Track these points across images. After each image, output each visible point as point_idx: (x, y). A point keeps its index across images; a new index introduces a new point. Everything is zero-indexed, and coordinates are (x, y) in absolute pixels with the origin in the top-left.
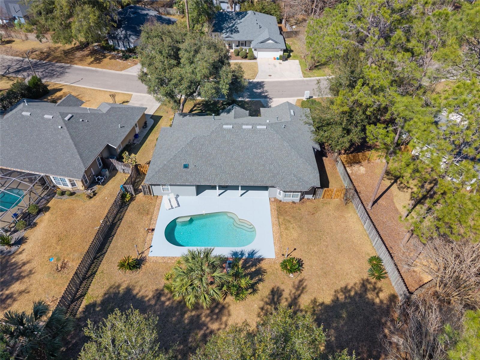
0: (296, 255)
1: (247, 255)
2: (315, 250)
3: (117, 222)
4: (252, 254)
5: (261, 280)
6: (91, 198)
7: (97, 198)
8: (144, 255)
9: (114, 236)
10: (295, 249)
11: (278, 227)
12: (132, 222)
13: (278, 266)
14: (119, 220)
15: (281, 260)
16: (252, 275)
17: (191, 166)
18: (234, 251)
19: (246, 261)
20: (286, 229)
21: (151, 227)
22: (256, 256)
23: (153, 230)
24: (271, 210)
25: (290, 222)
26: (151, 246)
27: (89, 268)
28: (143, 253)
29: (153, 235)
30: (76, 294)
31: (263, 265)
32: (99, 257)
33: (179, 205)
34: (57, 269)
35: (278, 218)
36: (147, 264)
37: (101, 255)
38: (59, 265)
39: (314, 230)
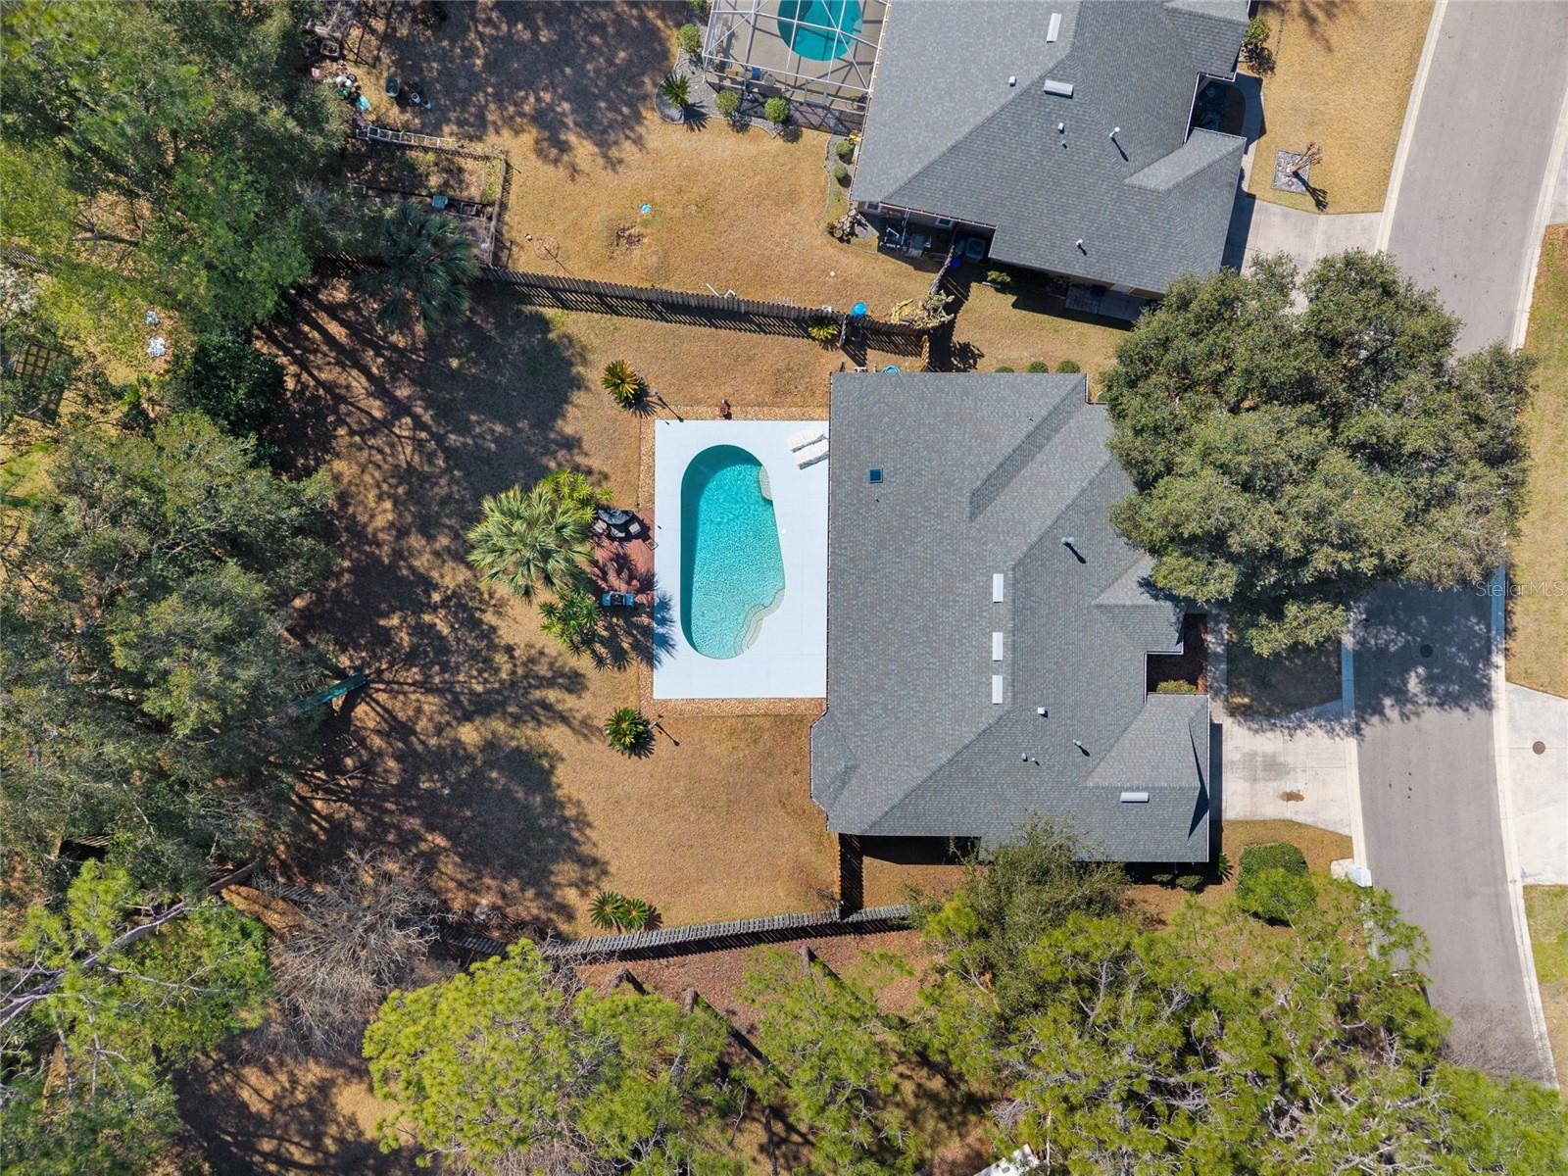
0: (661, 745)
1: (661, 630)
2: (676, 791)
3: (751, 322)
4: (665, 642)
5: (600, 661)
6: (832, 234)
7: (831, 249)
8: (658, 409)
9: (713, 325)
10: (677, 744)
11: (737, 712)
12: (750, 359)
13: (632, 704)
14: (759, 326)
15: (648, 714)
16: (611, 643)
17: (877, 490)
18: (672, 603)
19: (647, 631)
20: (732, 732)
21: (733, 410)
22: (662, 654)
23: (728, 416)
24: (790, 700)
25: (755, 742)
26: (681, 420)
27: (627, 299)
28: (664, 405)
29: (714, 418)
30: (565, 290)
31: (636, 666)
32: (654, 309)
33: (803, 466)
34: (624, 230)
35: (765, 715)
36: (635, 421)
37: (660, 313)
38: (632, 231)
39: (732, 798)
